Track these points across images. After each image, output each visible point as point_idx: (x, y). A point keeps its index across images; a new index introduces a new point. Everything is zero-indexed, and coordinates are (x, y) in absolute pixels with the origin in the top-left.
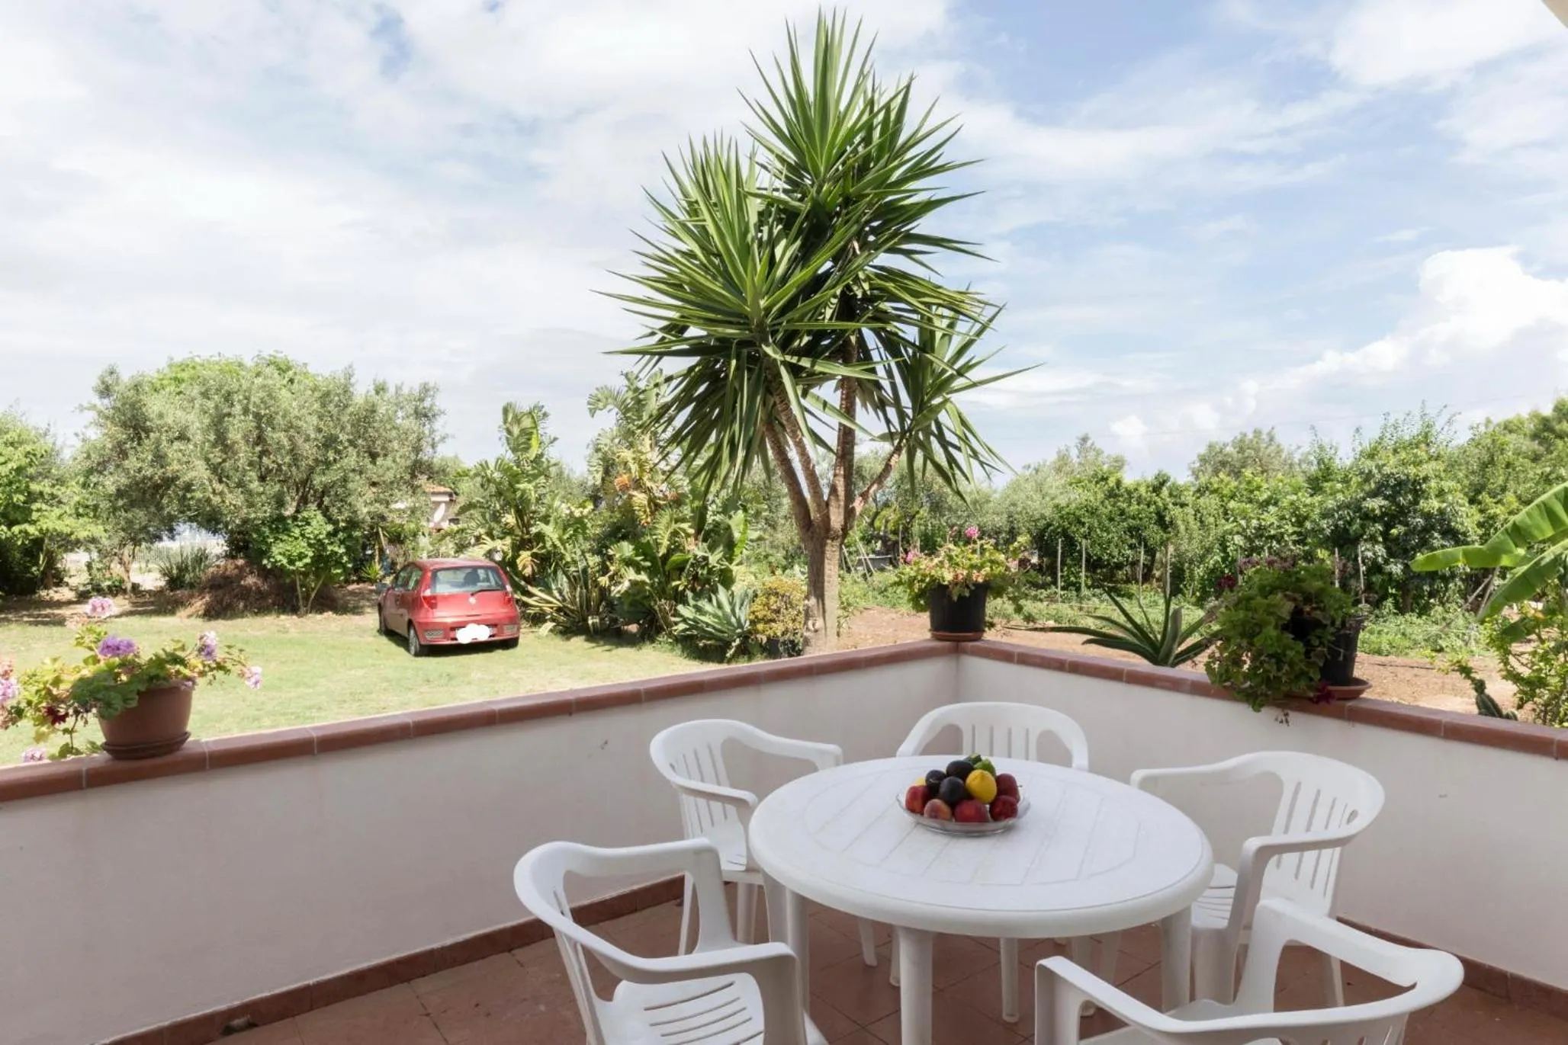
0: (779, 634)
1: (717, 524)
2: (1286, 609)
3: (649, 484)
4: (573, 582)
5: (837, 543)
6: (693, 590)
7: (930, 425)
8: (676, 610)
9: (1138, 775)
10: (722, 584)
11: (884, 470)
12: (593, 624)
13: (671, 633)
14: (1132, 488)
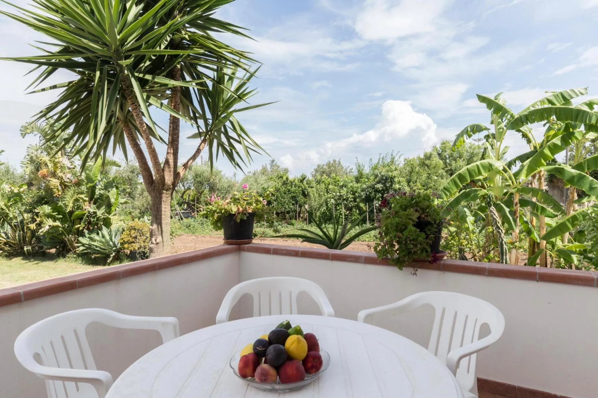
0: (136, 249)
1: (101, 195)
2: (415, 216)
3: (60, 174)
4: (14, 228)
5: (169, 192)
6: (88, 229)
7: (220, 129)
8: (78, 240)
9: (362, 314)
10: (105, 226)
11: (196, 152)
12: (27, 250)
13: (75, 252)
14: (292, 180)
